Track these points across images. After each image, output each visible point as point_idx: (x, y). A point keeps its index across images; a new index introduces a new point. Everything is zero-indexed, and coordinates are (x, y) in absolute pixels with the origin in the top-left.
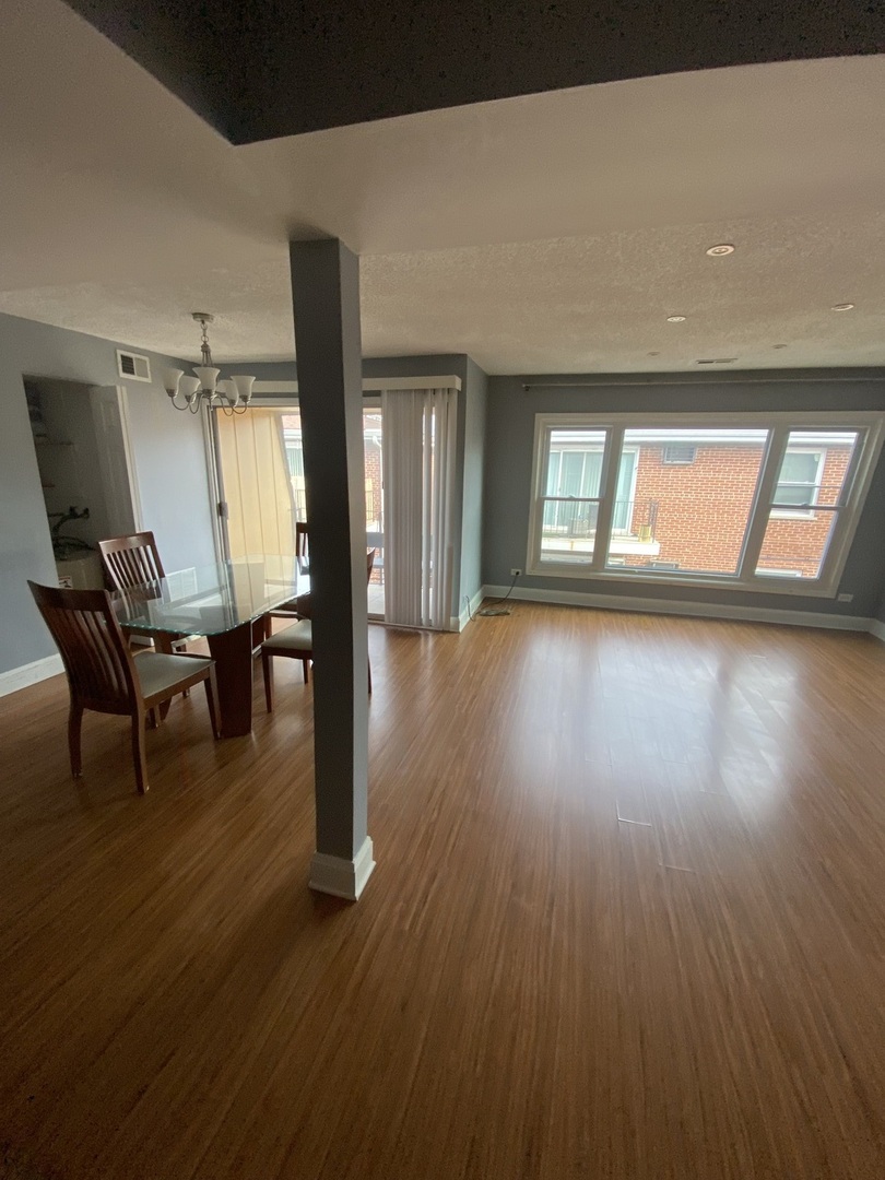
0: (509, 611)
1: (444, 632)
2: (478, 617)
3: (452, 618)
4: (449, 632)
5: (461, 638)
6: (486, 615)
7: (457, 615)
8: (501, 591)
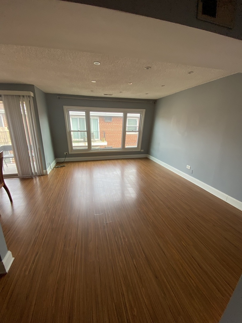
0: (65, 165)
1: (42, 175)
2: (55, 169)
3: (44, 171)
4: (44, 175)
5: (48, 176)
6: (57, 168)
7: (46, 169)
8: (62, 160)
